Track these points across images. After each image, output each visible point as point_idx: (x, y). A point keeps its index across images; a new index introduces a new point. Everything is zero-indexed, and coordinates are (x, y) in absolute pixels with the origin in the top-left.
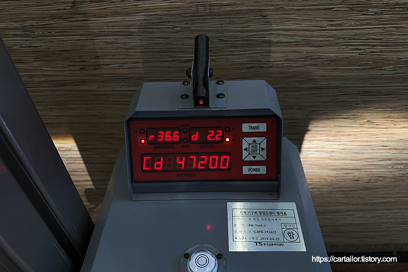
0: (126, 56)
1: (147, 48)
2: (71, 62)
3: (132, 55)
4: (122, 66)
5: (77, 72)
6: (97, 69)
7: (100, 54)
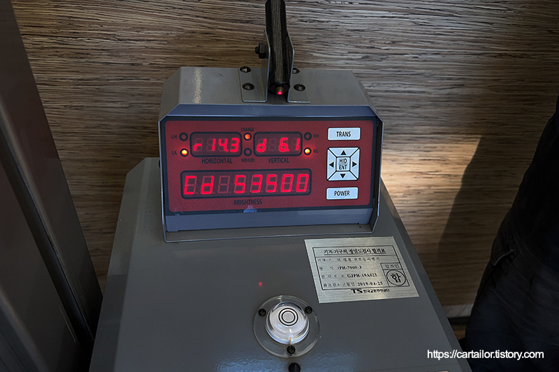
0: (429, 44)
1: (461, 35)
2: (357, 47)
3: (438, 43)
4: (417, 57)
5: (355, 62)
6: (385, 59)
7: (400, 39)
